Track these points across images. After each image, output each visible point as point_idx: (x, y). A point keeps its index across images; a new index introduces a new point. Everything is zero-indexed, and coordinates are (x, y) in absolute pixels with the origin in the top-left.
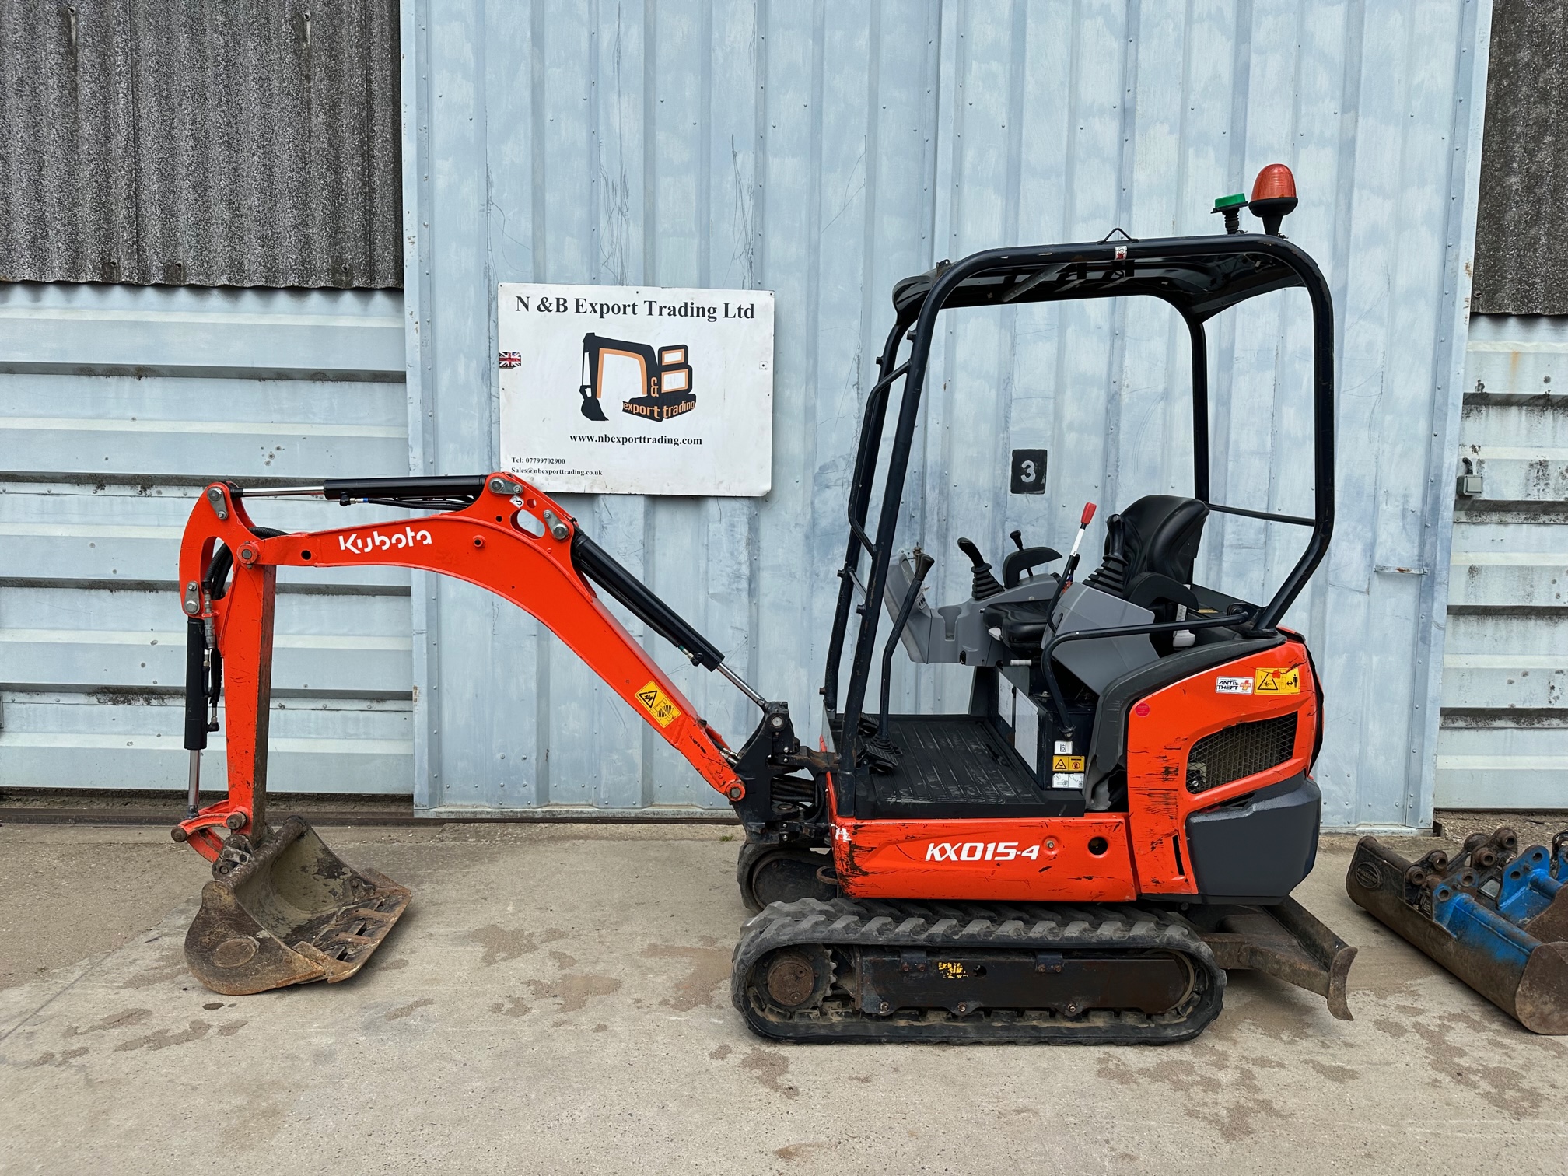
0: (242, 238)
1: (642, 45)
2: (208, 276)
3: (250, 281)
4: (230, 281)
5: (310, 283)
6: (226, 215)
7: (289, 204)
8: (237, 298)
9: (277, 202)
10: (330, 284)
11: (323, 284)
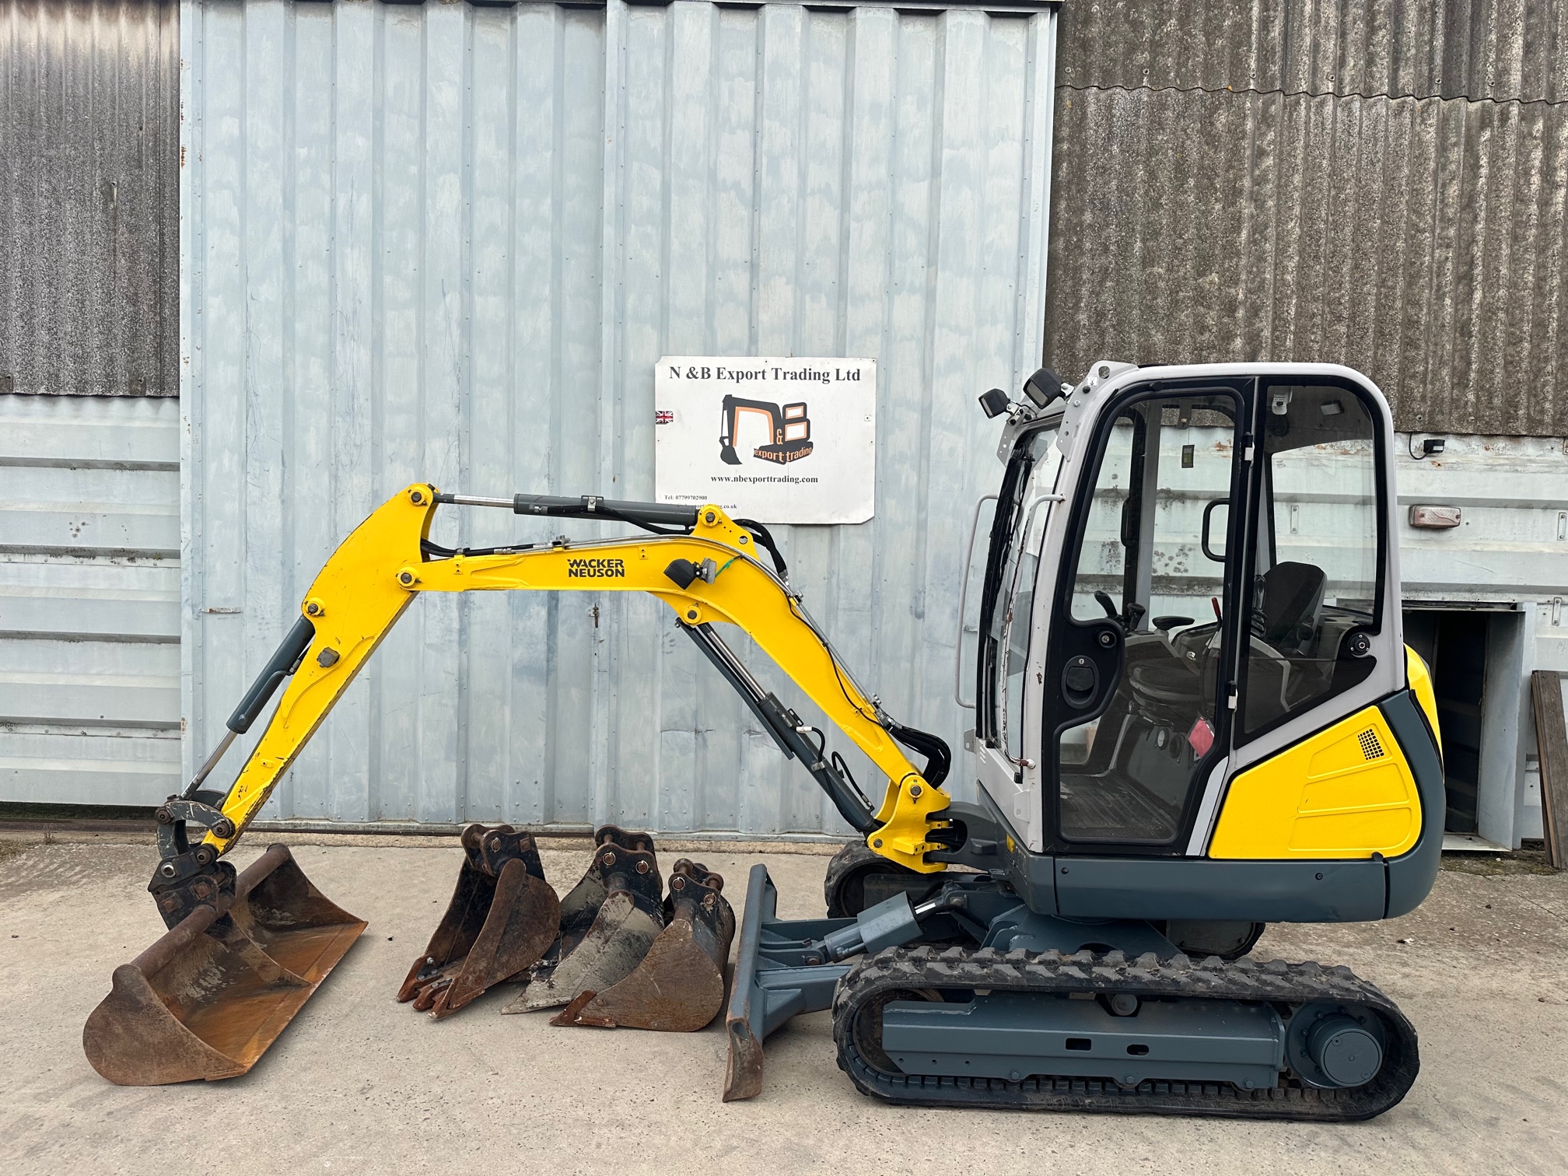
0: (59, 356)
1: (371, 209)
2: (31, 386)
3: (65, 390)
4: (48, 390)
5: (113, 392)
6: (46, 338)
7: (96, 330)
8: (55, 403)
9: (87, 328)
10: (127, 393)
11: (121, 394)
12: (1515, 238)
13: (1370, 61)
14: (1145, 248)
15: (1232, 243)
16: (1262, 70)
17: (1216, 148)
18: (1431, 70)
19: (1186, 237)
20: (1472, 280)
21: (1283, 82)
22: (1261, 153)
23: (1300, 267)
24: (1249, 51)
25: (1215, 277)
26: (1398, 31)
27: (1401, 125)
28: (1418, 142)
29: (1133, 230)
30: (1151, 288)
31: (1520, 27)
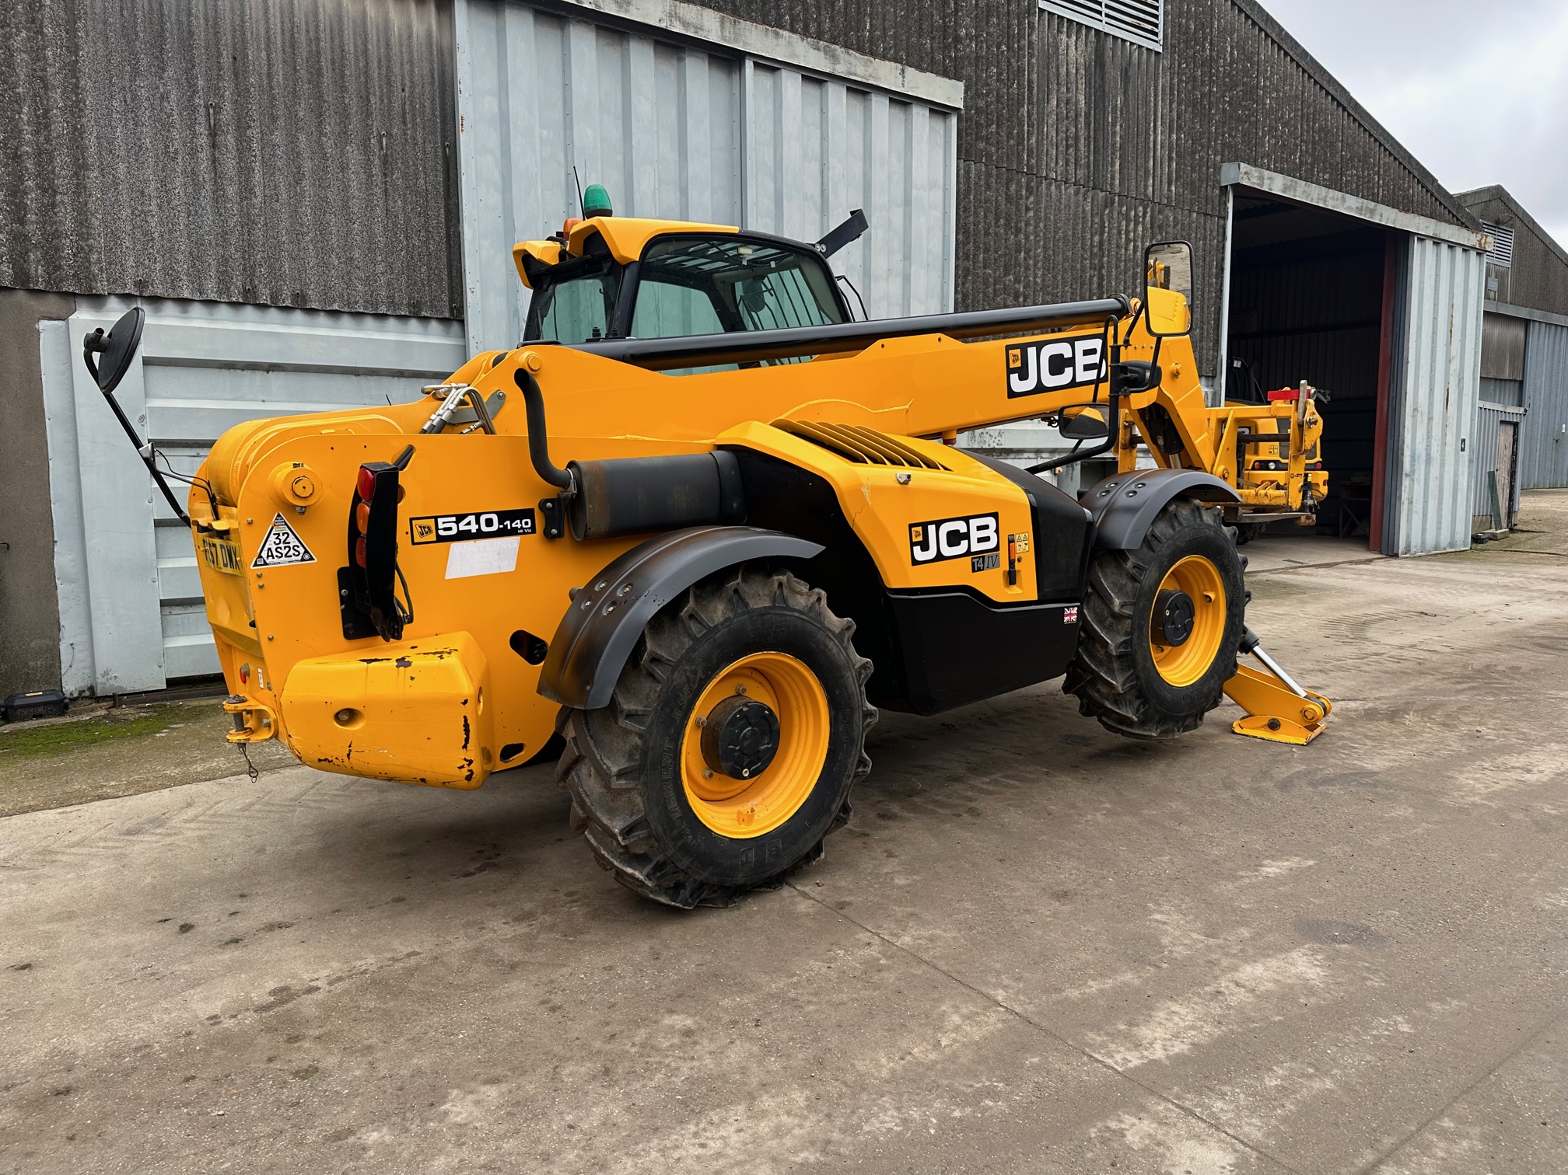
2: (321, 303)
4: (338, 307)
8: (338, 319)
11: (400, 313)
12: (1117, 267)
13: (1067, 164)
14: (984, 258)
15: (1016, 259)
16: (1028, 161)
17: (1011, 203)
18: (1089, 172)
19: (1000, 253)
20: (1103, 287)
21: (1037, 171)
22: (1028, 209)
23: (1043, 274)
24: (1024, 149)
25: (1011, 277)
26: (1077, 149)
27: (1078, 200)
28: (1084, 210)
29: (979, 247)
30: (986, 283)
31: (1118, 154)
